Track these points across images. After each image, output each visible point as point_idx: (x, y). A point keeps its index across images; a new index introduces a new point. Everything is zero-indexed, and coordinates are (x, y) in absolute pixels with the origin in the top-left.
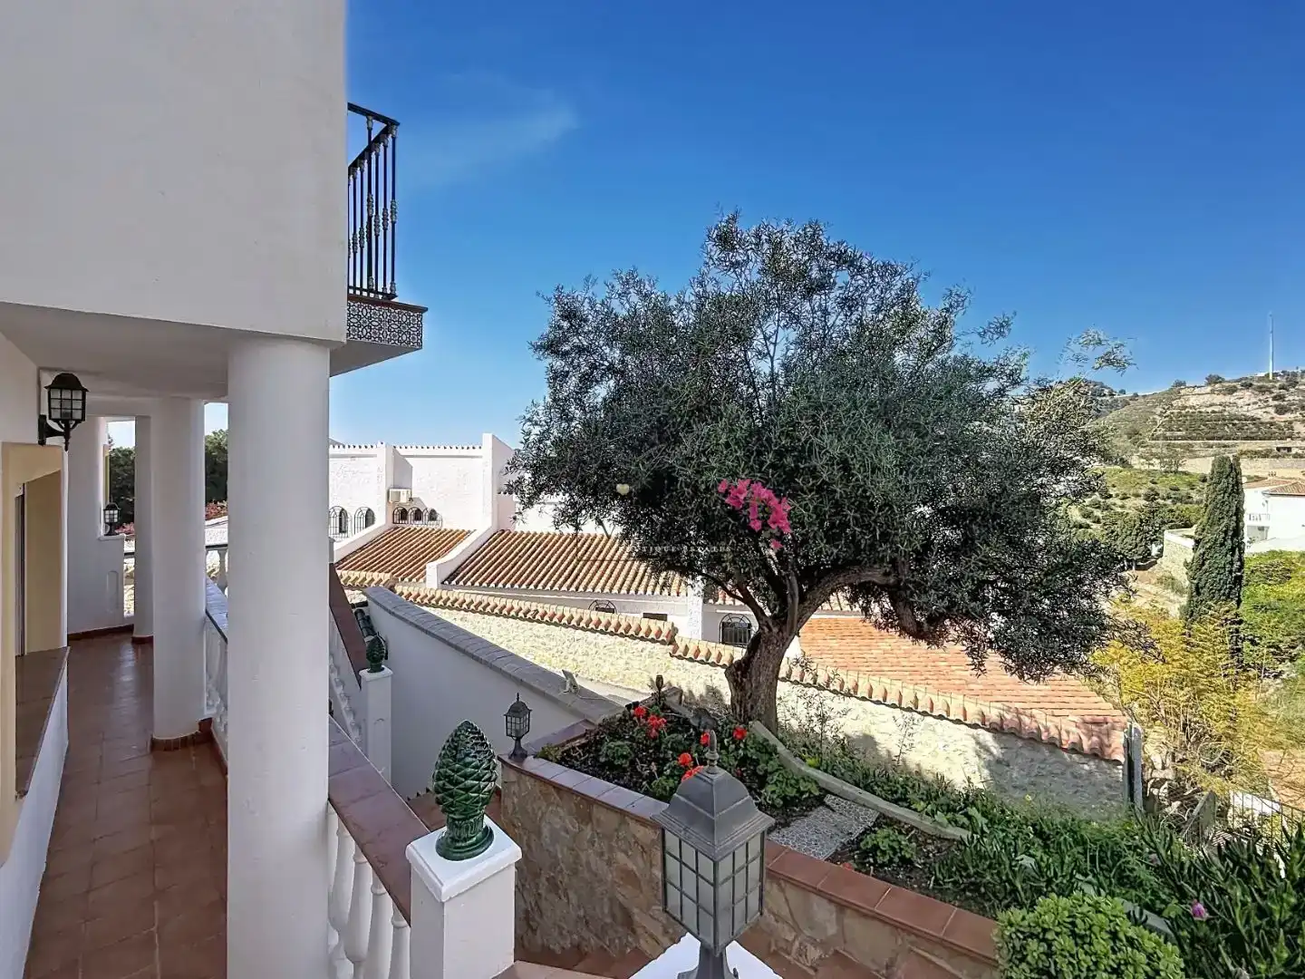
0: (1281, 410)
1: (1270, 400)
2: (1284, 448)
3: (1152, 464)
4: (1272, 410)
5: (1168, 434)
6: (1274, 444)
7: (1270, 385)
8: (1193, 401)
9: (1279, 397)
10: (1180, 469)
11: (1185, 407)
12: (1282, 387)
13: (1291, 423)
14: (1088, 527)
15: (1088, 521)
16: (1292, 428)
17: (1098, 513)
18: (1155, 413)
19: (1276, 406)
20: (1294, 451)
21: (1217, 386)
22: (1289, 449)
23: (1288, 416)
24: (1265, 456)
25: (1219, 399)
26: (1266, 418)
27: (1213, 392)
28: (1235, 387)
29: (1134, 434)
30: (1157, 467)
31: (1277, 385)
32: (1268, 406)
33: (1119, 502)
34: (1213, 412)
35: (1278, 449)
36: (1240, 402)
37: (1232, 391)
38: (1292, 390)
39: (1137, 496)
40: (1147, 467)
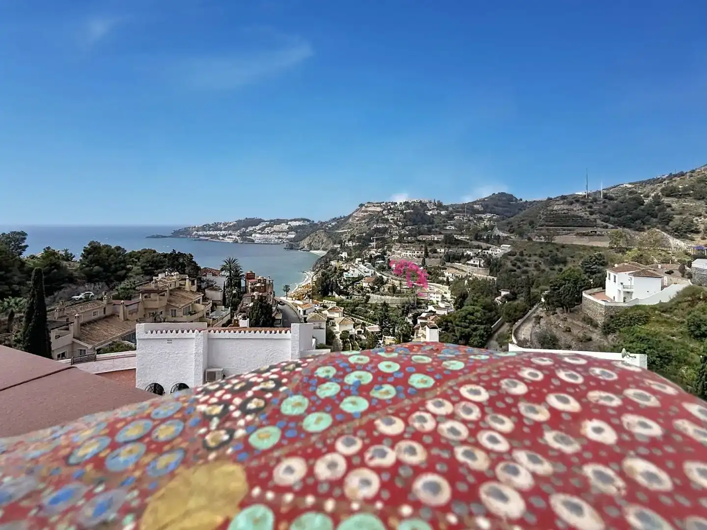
0: (592, 213)
1: (587, 208)
2: (594, 231)
3: (541, 239)
4: (587, 213)
5: (546, 223)
6: (590, 230)
7: (586, 201)
8: (555, 208)
9: (590, 207)
10: (553, 242)
11: (553, 211)
12: (592, 202)
13: (595, 219)
14: (515, 271)
15: (515, 268)
16: (596, 222)
17: (519, 264)
18: (540, 213)
19: (589, 211)
20: (598, 233)
21: (565, 201)
22: (596, 232)
23: (594, 216)
24: (587, 235)
25: (566, 207)
26: (586, 217)
27: (563, 204)
28: (572, 201)
29: (531, 223)
30: (543, 241)
31: (589, 201)
32: (586, 211)
33: (528, 258)
34: (564, 213)
35: (591, 232)
36: (575, 209)
37: (571, 203)
38: (595, 203)
39: (536, 255)
40: (539, 241)
